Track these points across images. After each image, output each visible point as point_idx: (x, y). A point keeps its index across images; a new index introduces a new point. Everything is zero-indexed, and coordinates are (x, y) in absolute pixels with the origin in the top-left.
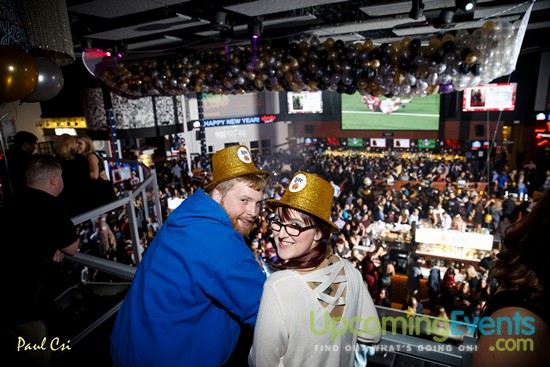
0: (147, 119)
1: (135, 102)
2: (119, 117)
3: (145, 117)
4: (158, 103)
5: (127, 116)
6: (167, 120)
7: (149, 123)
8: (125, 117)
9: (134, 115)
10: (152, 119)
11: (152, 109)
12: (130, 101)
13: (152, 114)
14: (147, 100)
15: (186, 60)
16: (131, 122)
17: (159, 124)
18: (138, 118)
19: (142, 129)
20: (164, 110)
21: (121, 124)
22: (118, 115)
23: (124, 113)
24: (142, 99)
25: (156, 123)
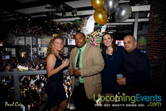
0: (22, 43)
1: (19, 38)
2: (14, 42)
3: (22, 42)
4: (26, 38)
5: (16, 42)
6: (29, 44)
7: (23, 44)
8: (15, 42)
9: (18, 41)
10: (24, 43)
11: (24, 40)
12: (17, 37)
13: (24, 42)
14: (23, 37)
15: (17, 25)
16: (17, 43)
17: (26, 45)
18: (19, 42)
19: (20, 45)
20: (28, 41)
21: (14, 44)
22: (13, 41)
23: (15, 40)
24: (21, 37)
25: (25, 44)
